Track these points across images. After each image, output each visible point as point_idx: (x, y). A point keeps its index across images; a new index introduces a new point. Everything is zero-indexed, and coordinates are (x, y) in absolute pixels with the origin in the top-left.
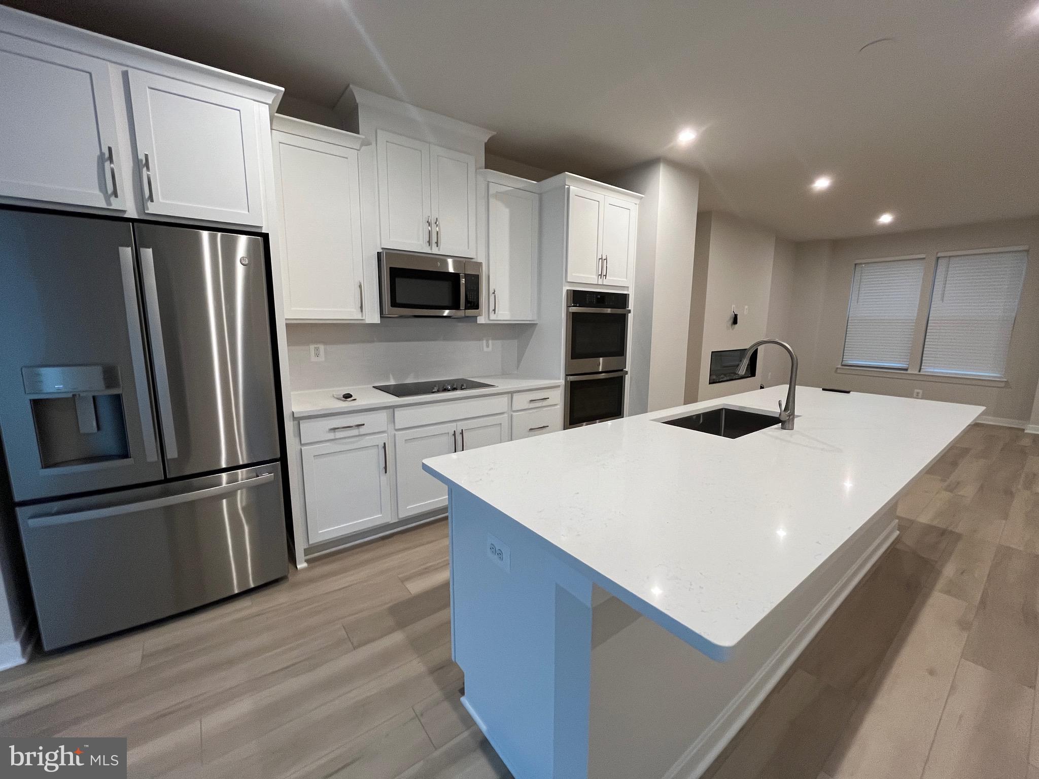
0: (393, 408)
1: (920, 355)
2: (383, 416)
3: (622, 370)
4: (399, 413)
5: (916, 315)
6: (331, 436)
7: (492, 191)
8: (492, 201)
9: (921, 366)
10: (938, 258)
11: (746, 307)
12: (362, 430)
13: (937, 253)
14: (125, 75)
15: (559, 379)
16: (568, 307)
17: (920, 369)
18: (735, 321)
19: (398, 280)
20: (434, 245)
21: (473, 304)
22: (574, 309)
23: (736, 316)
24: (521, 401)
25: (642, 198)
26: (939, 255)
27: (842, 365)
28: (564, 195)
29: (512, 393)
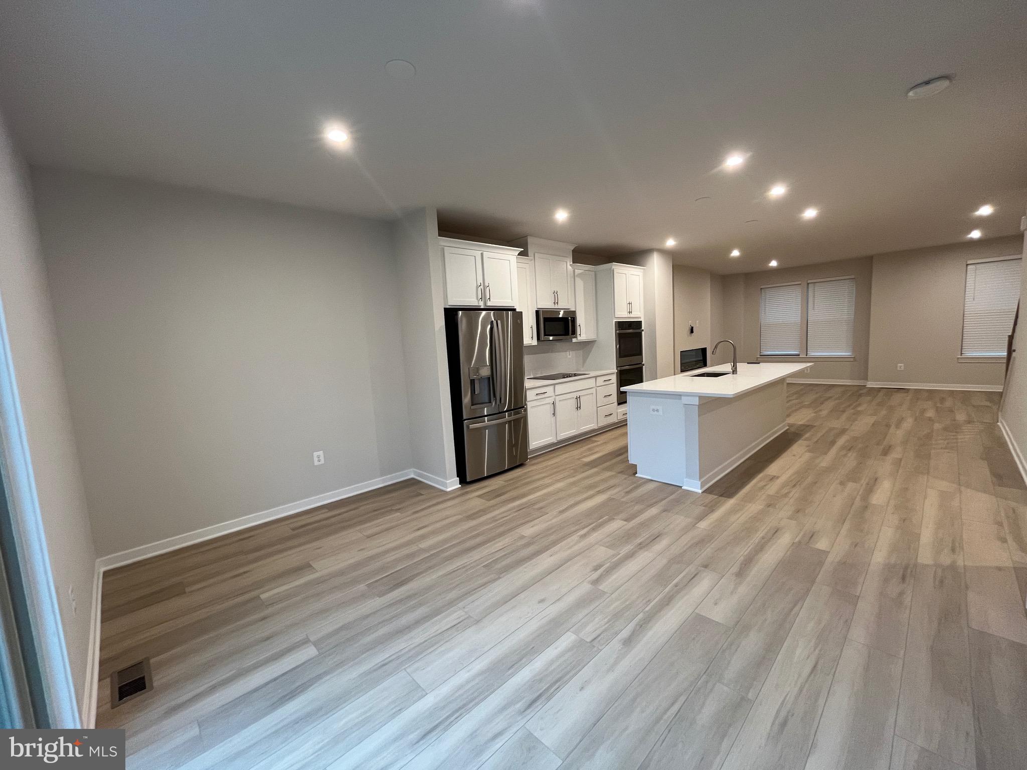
0: (554, 385)
1: (805, 345)
2: (551, 388)
3: (641, 363)
4: (557, 387)
5: (799, 320)
6: (536, 398)
7: (576, 274)
8: (576, 278)
9: (807, 352)
10: (808, 284)
11: (698, 321)
12: (546, 395)
13: (807, 280)
14: (482, 254)
15: (613, 369)
16: (616, 330)
17: (807, 354)
18: (692, 331)
19: (546, 323)
20: (556, 304)
21: (574, 332)
22: (618, 331)
23: (692, 328)
24: (600, 381)
25: (644, 269)
26: (809, 282)
27: (760, 356)
28: (612, 272)
29: (596, 377)
